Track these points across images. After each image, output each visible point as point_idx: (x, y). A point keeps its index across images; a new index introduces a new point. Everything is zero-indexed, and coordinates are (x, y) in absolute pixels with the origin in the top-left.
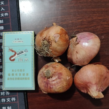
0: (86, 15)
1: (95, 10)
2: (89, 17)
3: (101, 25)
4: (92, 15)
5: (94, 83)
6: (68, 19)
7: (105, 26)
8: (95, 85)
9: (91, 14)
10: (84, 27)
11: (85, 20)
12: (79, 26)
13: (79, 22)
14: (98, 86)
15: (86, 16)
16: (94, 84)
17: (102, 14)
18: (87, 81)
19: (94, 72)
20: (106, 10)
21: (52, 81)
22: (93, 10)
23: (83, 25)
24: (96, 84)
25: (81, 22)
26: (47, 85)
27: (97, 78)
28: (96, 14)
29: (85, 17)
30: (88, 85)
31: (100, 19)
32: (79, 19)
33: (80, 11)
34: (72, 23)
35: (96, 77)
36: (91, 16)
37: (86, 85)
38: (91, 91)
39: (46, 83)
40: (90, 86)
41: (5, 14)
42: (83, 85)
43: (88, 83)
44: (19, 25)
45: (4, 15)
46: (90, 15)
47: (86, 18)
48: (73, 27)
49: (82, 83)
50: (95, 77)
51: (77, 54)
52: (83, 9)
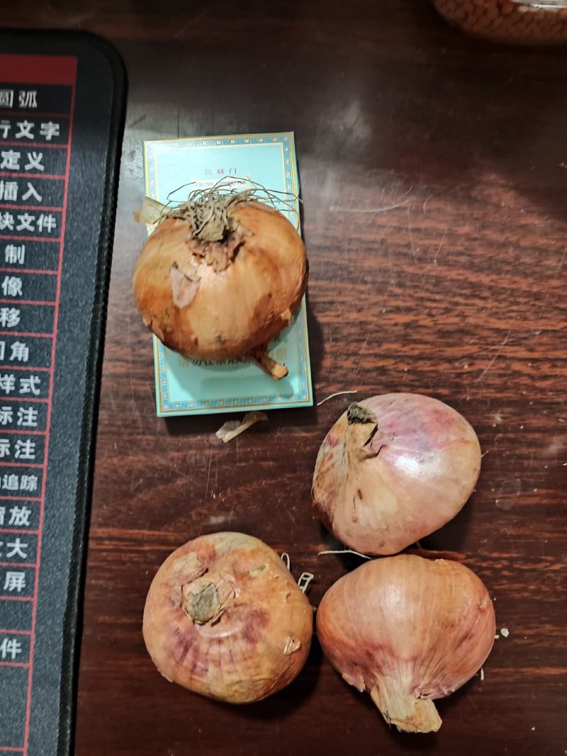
0: (438, 297)
1: (485, 279)
2: (447, 311)
3: (500, 357)
4: (461, 300)
5: (405, 653)
6: (343, 303)
7: (517, 366)
8: (410, 665)
9: (461, 295)
10: (416, 352)
11: (427, 322)
12: (394, 346)
13: (396, 325)
14: (422, 670)
15: (435, 301)
16: (407, 661)
17: (515, 308)
18: (377, 638)
19: (416, 598)
20: (535, 289)
21: (211, 641)
22: (473, 278)
23: (415, 342)
24: (414, 659)
25: (407, 325)
26: (182, 650)
27: (424, 632)
28: (484, 298)
29: (429, 304)
30: (379, 657)
31: (498, 331)
32: (398, 310)
33: (410, 270)
34: (361, 323)
35: (420, 628)
36: (457, 304)
37: (369, 655)
38: (384, 690)
39: (180, 642)
40: (384, 662)
41: (40, 222)
42: (353, 649)
43: (381, 647)
44: (98, 287)
45: (33, 223)
46: (457, 299)
47: (434, 312)
48: (364, 345)
49: (352, 643)
50: (415, 628)
51: (358, 500)
52: (429, 267)
